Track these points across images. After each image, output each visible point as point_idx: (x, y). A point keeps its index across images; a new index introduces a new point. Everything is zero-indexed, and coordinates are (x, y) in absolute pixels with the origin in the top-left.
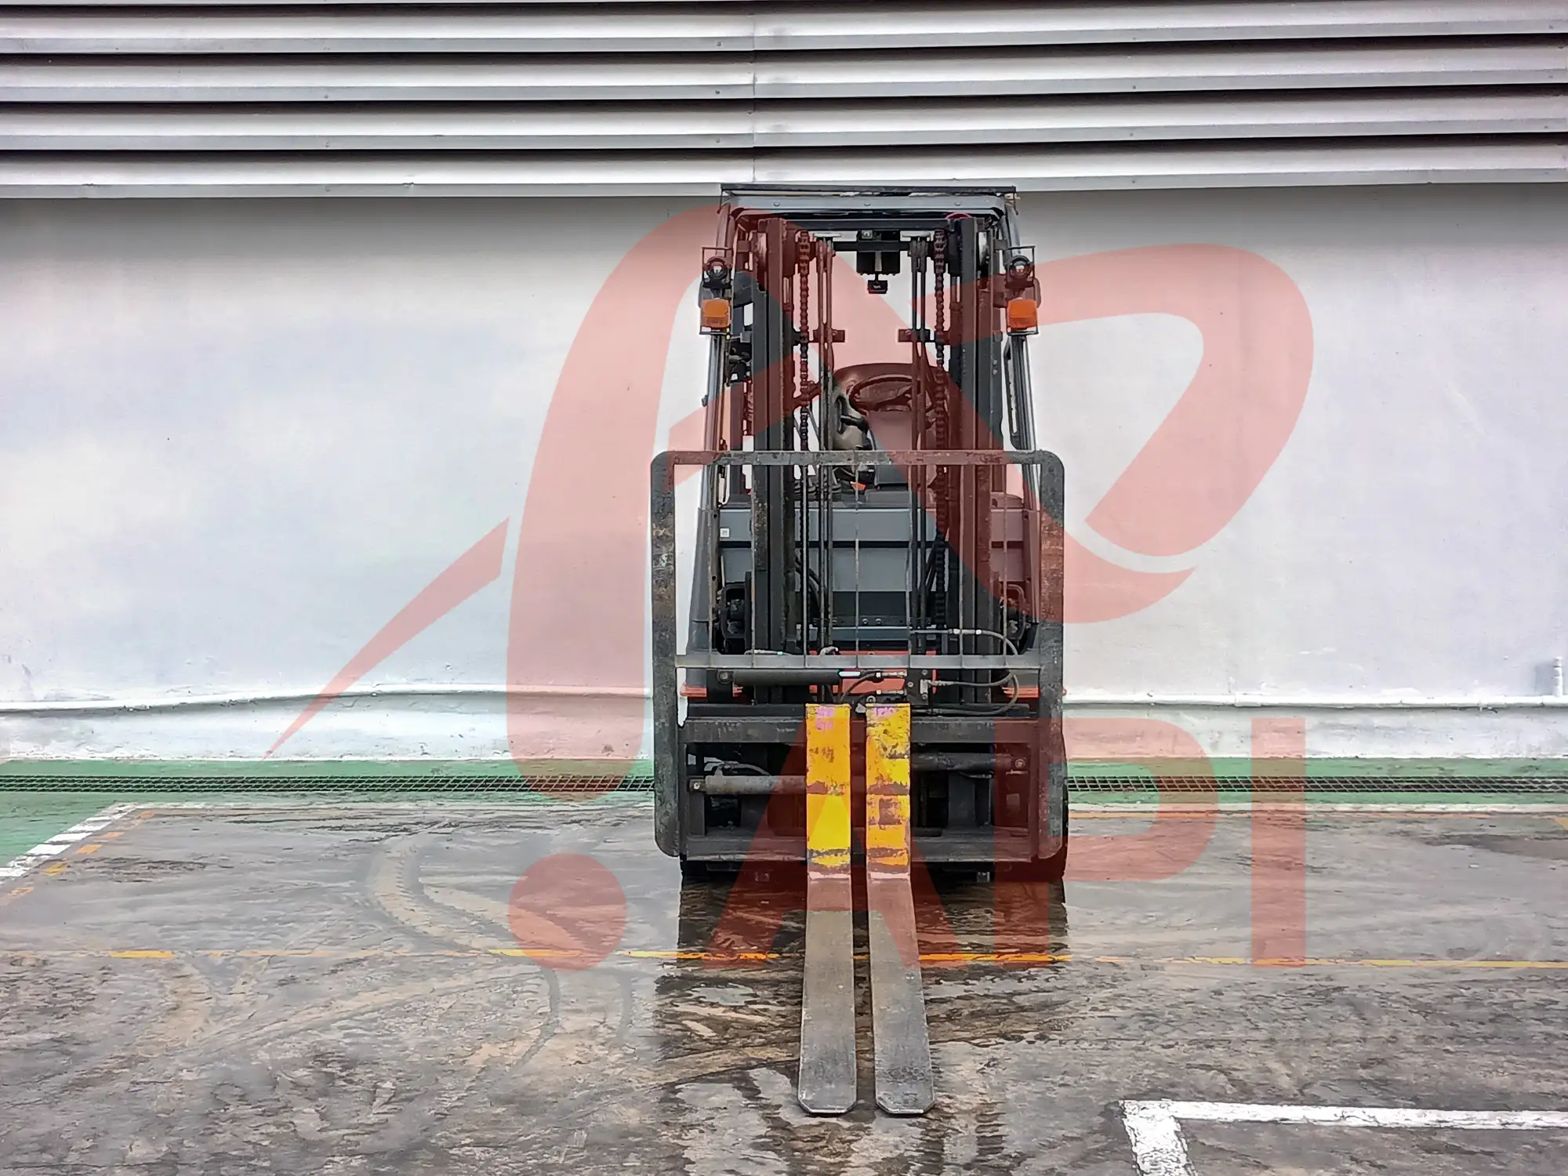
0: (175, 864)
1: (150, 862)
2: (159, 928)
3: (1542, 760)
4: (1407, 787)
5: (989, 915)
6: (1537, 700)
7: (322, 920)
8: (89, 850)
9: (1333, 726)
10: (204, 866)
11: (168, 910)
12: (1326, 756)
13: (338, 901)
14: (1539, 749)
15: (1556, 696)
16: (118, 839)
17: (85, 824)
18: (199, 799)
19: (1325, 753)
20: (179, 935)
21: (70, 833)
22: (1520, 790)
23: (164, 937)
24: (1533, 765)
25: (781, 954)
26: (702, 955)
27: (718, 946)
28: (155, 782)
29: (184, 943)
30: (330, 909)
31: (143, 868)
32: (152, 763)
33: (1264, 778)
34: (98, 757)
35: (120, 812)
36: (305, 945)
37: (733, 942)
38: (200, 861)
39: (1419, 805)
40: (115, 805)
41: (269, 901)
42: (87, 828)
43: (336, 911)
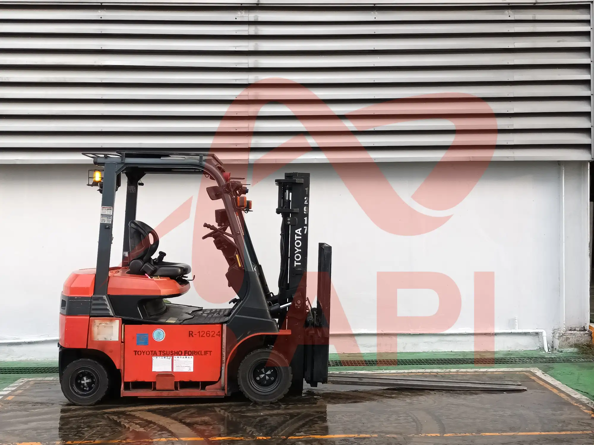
0: (42, 403)
1: (32, 403)
2: (36, 432)
3: (512, 351)
4: (471, 362)
5: (343, 417)
6: (510, 331)
7: (98, 426)
8: (10, 398)
9: (443, 341)
10: (53, 404)
11: (39, 424)
12: (441, 351)
13: (103, 418)
14: (511, 347)
15: (516, 329)
16: (21, 393)
17: (9, 387)
18: (50, 376)
19: (442, 350)
20: (43, 435)
21: (4, 391)
22: (509, 363)
23: (37, 436)
24: (509, 353)
25: (271, 437)
26: (242, 438)
27: (248, 433)
28: (35, 369)
29: (45, 438)
30: (101, 422)
31: (30, 406)
32: (34, 362)
33: (423, 359)
34: (15, 360)
35: (22, 382)
36: (91, 438)
37: (253, 432)
38: (51, 402)
39: (478, 369)
40: (21, 379)
41: (78, 419)
42: (10, 389)
43: (103, 422)
